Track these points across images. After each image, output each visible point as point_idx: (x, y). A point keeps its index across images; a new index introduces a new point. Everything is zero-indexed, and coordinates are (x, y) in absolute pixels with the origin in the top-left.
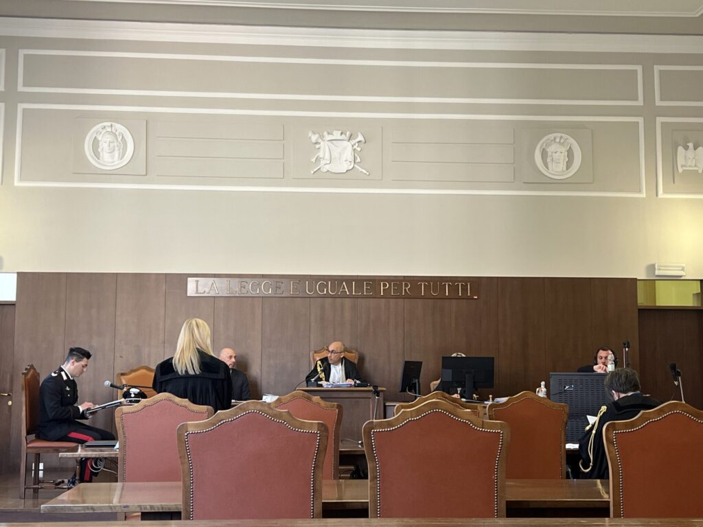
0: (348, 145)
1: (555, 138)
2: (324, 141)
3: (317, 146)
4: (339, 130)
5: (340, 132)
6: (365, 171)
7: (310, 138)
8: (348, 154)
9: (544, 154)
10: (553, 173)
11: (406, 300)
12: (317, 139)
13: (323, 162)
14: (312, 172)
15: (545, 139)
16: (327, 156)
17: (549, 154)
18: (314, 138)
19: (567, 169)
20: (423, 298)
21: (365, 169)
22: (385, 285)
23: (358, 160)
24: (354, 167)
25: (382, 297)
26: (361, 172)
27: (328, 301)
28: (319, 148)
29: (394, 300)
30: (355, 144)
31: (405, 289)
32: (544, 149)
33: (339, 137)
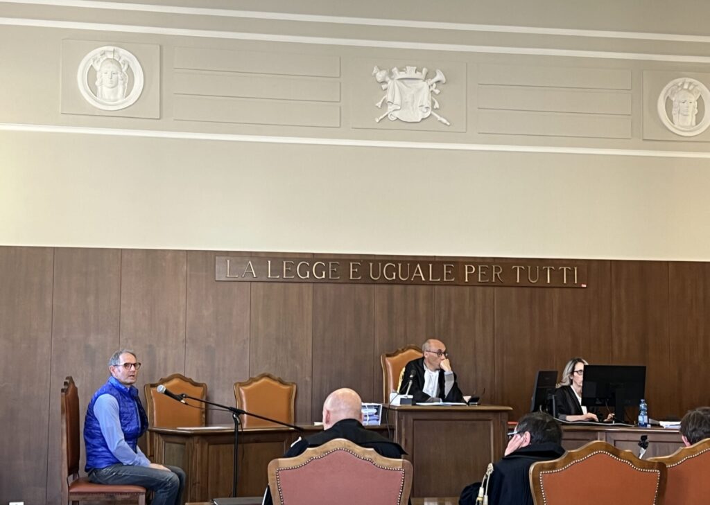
0: (424, 85)
1: (683, 84)
2: (392, 79)
3: (384, 86)
4: (413, 66)
5: (415, 68)
6: (444, 121)
7: (375, 75)
8: (424, 98)
9: (669, 104)
10: (680, 128)
11: (496, 288)
12: (385, 78)
13: (390, 108)
14: (377, 121)
15: (671, 84)
16: (397, 100)
17: (675, 104)
18: (380, 76)
19: (697, 124)
20: (518, 286)
21: (444, 118)
22: (470, 269)
23: (437, 105)
24: (431, 115)
25: (467, 285)
26: (440, 121)
27: (398, 289)
28: (386, 89)
29: (481, 288)
30: (432, 85)
31: (496, 275)
32: (668, 97)
33: (413, 75)
